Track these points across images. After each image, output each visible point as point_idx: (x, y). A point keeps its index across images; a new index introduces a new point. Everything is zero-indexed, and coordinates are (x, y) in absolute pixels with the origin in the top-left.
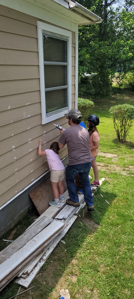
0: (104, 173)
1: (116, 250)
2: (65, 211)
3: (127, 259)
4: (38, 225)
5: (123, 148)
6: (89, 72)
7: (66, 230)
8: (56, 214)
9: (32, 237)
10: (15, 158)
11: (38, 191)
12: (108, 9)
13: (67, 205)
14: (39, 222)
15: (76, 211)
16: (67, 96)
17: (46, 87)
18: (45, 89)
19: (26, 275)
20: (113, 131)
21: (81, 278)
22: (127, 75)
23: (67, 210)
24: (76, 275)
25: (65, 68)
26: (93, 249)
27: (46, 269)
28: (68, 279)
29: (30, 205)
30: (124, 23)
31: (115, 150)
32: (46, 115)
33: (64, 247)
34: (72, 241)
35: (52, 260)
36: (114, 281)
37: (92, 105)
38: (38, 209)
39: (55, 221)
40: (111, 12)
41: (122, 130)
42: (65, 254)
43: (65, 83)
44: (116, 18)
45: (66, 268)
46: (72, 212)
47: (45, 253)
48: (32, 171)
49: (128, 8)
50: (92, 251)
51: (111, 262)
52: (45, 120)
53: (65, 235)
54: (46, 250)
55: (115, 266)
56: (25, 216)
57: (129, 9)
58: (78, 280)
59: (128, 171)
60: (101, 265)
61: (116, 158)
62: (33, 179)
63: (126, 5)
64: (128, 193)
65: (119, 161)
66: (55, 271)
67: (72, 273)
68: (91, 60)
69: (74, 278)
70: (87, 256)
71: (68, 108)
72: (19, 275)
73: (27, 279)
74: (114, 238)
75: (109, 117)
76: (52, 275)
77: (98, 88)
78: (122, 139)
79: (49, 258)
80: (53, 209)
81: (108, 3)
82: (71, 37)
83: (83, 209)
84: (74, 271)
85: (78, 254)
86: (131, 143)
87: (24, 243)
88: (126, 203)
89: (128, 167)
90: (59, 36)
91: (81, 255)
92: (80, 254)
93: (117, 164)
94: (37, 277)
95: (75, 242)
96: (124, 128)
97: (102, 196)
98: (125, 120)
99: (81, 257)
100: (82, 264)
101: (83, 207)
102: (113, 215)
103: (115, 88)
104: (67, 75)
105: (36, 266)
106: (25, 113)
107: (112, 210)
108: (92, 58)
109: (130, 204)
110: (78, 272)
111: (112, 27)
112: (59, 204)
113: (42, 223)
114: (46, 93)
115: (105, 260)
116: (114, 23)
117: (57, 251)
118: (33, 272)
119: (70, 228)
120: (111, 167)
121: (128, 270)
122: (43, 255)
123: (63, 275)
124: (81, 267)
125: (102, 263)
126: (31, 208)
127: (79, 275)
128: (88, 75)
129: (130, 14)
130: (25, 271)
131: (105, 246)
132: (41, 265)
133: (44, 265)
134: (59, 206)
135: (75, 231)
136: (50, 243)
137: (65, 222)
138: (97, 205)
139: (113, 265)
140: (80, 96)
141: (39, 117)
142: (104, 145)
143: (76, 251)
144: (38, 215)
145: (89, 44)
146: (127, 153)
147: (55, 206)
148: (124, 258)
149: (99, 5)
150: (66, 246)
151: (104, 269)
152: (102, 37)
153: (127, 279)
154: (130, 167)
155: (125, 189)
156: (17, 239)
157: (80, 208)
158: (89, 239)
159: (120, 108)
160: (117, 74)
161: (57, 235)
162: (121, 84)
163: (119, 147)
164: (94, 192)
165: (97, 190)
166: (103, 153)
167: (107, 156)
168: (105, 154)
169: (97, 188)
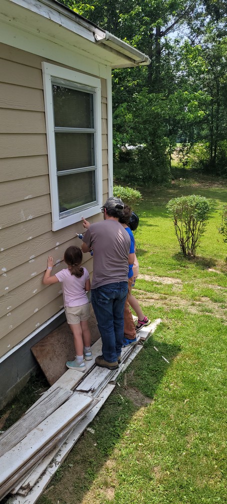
0: (159, 311)
1: (181, 441)
2: (93, 377)
3: (199, 455)
4: (47, 402)
5: (192, 268)
6: (132, 143)
7: (95, 410)
8: (79, 383)
9: (36, 423)
10: (7, 288)
11: (47, 343)
12: (163, 40)
13: (97, 367)
14: (49, 397)
15: (113, 377)
16: (94, 184)
17: (59, 168)
18: (57, 173)
19: (26, 491)
20: (174, 240)
21: (121, 492)
22: (195, 147)
23: (97, 374)
24: (114, 487)
25: (91, 137)
26: (142, 440)
27: (61, 479)
28: (99, 495)
29: (33, 368)
30: (188, 63)
31: (177, 271)
32: (60, 215)
33: (93, 440)
34: (105, 429)
35: (72, 462)
36: (178, 494)
37: (138, 197)
38: (47, 375)
39: (77, 395)
40: (167, 45)
41: (188, 238)
42: (95, 450)
43: (91, 161)
44: (176, 56)
45: (95, 475)
46: (106, 378)
47: (60, 450)
48: (37, 310)
49: (194, 39)
50: (140, 444)
51: (173, 462)
52: (59, 223)
53: (94, 419)
54: (60, 446)
55: (178, 469)
56: (25, 387)
57: (197, 41)
58: (117, 495)
59: (200, 306)
60: (156, 469)
61: (180, 285)
62: (39, 324)
63: (192, 35)
64: (199, 344)
65: (185, 290)
66: (78, 481)
67: (106, 484)
68: (135, 123)
69: (110, 492)
70: (131, 453)
71: (97, 202)
72: (13, 490)
73: (28, 498)
74: (178, 422)
75: (167, 217)
76: (72, 488)
77: (148, 169)
78: (189, 254)
79: (66, 459)
80: (73, 375)
81: (162, 32)
82: (100, 87)
83: (124, 372)
84: (109, 480)
85: (116, 451)
86: (203, 259)
87: (22, 435)
88: (197, 361)
89: (199, 300)
90: (79, 85)
91: (121, 453)
92: (120, 450)
93: (181, 294)
94: (45, 492)
95: (112, 429)
96: (193, 234)
97: (156, 349)
98: (194, 222)
99: (122, 455)
100: (123, 467)
101: (124, 370)
102: (176, 381)
103: (176, 168)
104: (93, 148)
105: (44, 473)
106: (23, 213)
107: (173, 374)
108: (136, 119)
109: (204, 362)
110: (116, 482)
111: (169, 69)
112: (83, 364)
113: (54, 398)
114: (60, 178)
115: (162, 459)
116: (172, 63)
117: (80, 446)
118: (38, 485)
119: (103, 406)
120: (171, 300)
121: (201, 474)
122: (57, 455)
123: (91, 488)
124: (121, 473)
125: (157, 465)
126: (34, 374)
127: (117, 486)
128: (132, 147)
129: (198, 49)
130: (24, 483)
131: (163, 436)
132: (53, 472)
133: (57, 471)
134: (83, 369)
135: (111, 411)
136: (68, 433)
137: (94, 396)
138: (148, 365)
139: (176, 466)
140: (117, 182)
141: (47, 218)
142: (159, 263)
143: (112, 445)
144: (47, 385)
145: (132, 98)
146: (198, 276)
147: (76, 368)
148: (195, 454)
149: (146, 34)
150: (96, 438)
151: (160, 475)
152: (153, 87)
153: (199, 490)
154: (203, 299)
155: (196, 337)
156: (12, 428)
157: (119, 371)
158: (134, 425)
159: (185, 202)
160: (179, 146)
161: (79, 418)
162: (187, 162)
163: (184, 267)
164: (144, 343)
165: (147, 339)
166: (157, 277)
167: (164, 282)
168: (161, 279)
169: (148, 337)
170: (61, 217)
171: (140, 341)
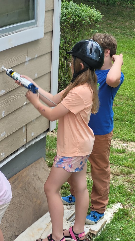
71: (36, 22)
164: (94, 239)
165: (100, 233)
166: (119, 142)
167: (129, 150)
168: (125, 145)
169: (101, 229)
171: (89, 236)
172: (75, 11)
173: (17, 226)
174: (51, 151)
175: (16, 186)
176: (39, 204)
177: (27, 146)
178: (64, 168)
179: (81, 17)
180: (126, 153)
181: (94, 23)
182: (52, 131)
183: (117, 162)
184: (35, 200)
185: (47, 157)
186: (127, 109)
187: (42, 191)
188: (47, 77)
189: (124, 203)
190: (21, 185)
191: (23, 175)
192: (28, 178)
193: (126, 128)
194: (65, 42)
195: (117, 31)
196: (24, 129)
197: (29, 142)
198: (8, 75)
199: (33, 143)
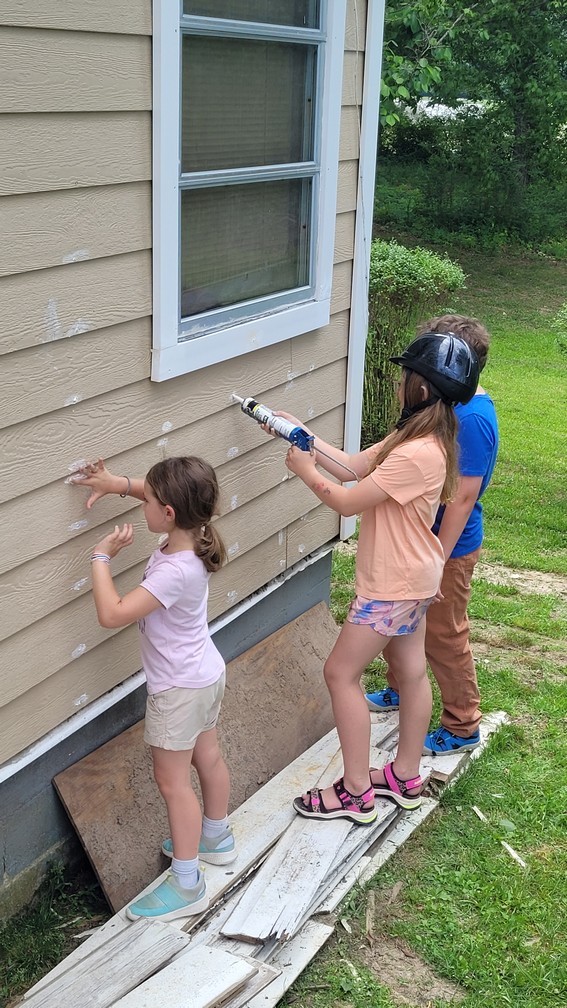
4: (100, 964)
6: (444, 94)
11: (109, 766)
14: (108, 949)
15: (329, 897)
16: (307, 227)
17: (189, 162)
18: (181, 179)
23: (282, 883)
25: (304, 56)
29: (58, 845)
32: (182, 327)
37: (454, 285)
38: (103, 872)
39: (201, 950)
43: (300, 143)
48: (82, 649)
52: (175, 354)
56: (26, 908)
62: (85, 698)
71: (312, 291)
83: (368, 886)
97: (480, 817)
101: (368, 877)
104: (312, 100)
106: (55, 312)
108: (467, 11)
113: (126, 953)
114: (188, 198)
119: (287, 993)
120: (544, 650)
126: (60, 866)
128: (441, 111)
137: (262, 960)
140: (385, 225)
141: (135, 335)
142: (513, 520)
144: (101, 908)
157: (350, 882)
164: (441, 792)
165: (455, 779)
166: (503, 569)
167: (525, 588)
168: (517, 576)
169: (457, 771)
170: (184, 334)
171: (429, 785)
172: (402, 265)
173: (261, 762)
174: (341, 587)
175: (260, 668)
176: (314, 710)
177: (288, 577)
178: (373, 625)
179: (415, 279)
180: (518, 596)
181: (446, 291)
182: (346, 541)
183: (497, 615)
184: (303, 699)
185: (333, 600)
186: (521, 494)
187: (321, 679)
188: (337, 415)
189: (515, 712)
190: (271, 665)
191: (277, 644)
192: (288, 649)
193: (520, 538)
194: (378, 337)
195: (501, 312)
196: (280, 535)
197: (292, 567)
198: (244, 411)
199: (302, 568)
